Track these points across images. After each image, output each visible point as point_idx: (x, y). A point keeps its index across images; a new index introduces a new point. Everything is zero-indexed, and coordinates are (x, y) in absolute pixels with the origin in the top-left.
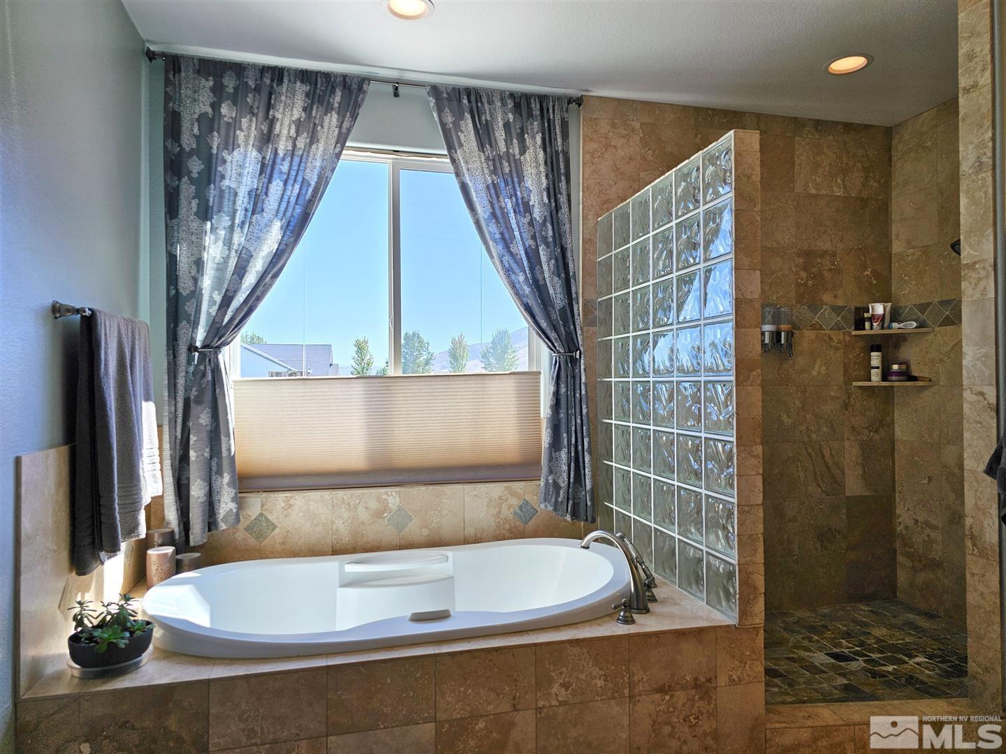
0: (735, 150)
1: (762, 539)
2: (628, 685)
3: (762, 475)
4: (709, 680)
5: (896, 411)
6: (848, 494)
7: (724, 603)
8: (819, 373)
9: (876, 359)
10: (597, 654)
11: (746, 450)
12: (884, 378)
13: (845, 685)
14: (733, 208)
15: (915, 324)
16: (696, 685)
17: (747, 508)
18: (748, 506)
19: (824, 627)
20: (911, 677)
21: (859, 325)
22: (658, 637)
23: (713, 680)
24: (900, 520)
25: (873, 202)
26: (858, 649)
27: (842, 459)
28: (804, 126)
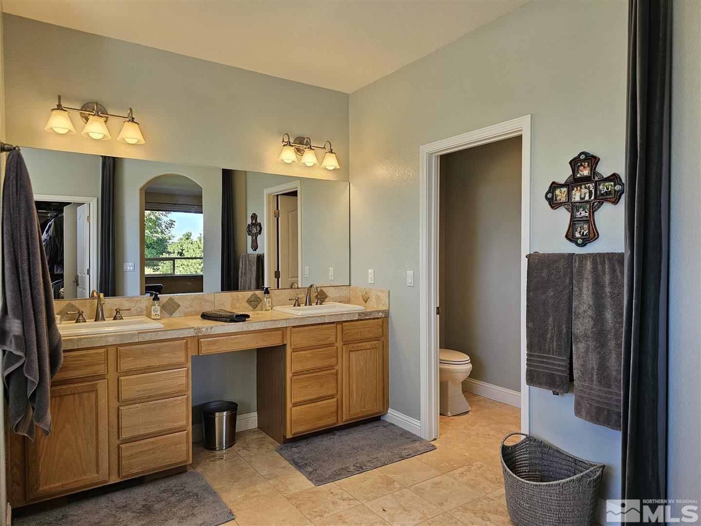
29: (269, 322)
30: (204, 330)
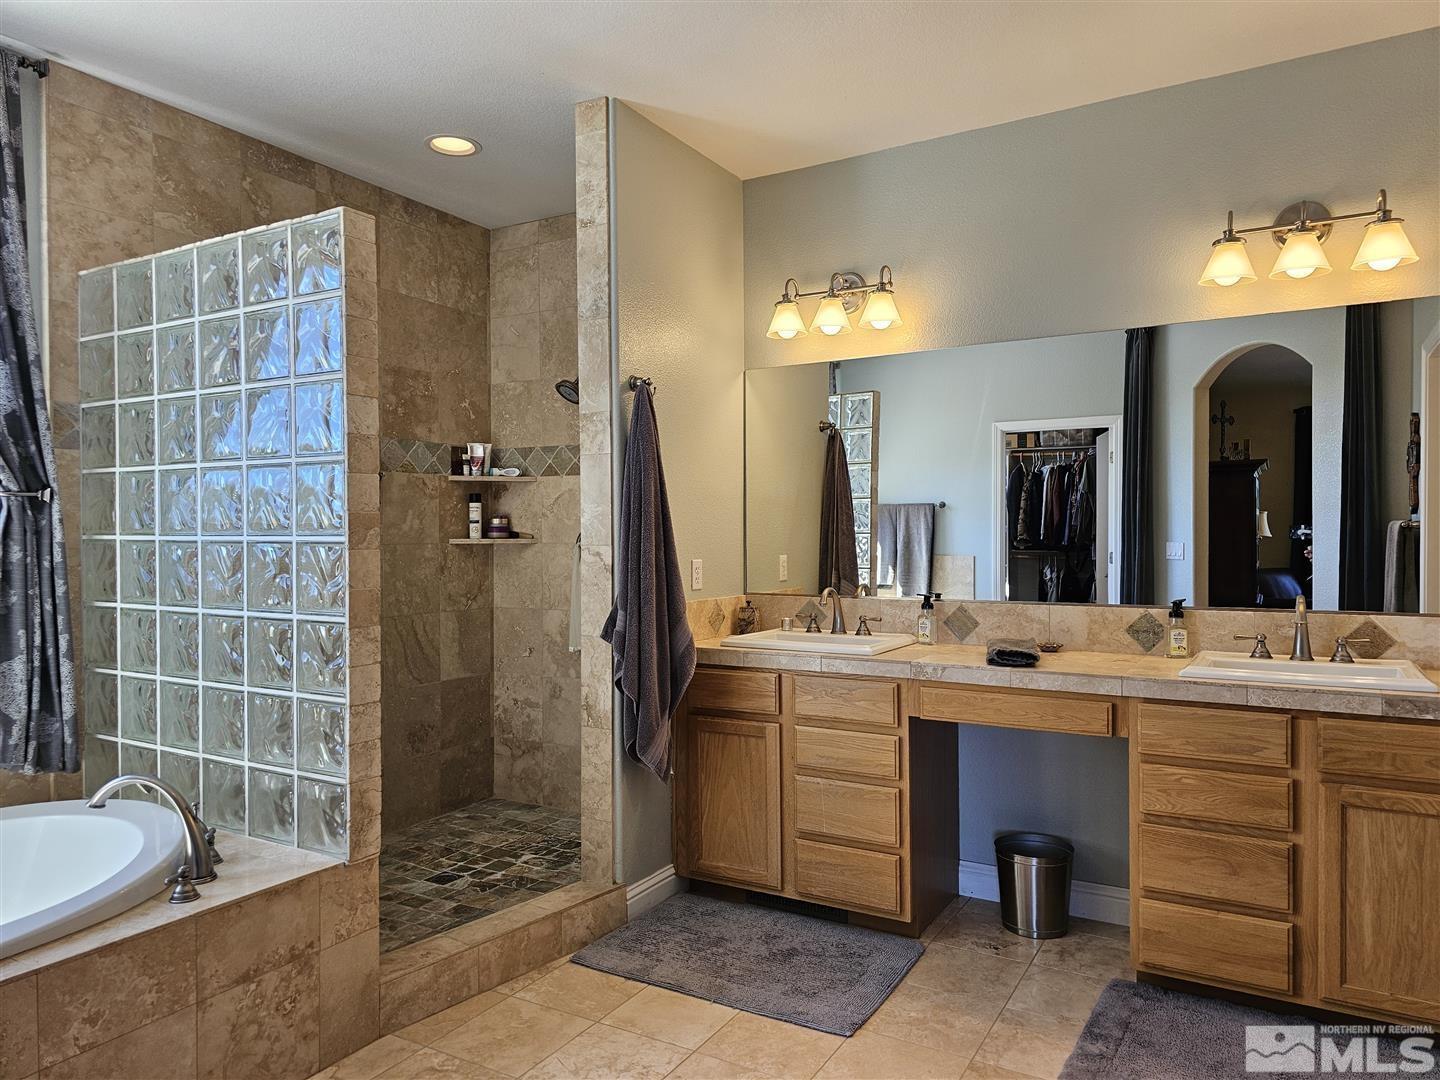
0: (346, 236)
1: (379, 745)
2: (194, 987)
3: (380, 662)
4: (311, 945)
5: (495, 573)
6: (444, 678)
7: (326, 838)
8: (411, 527)
9: (475, 511)
10: (145, 958)
11: (360, 632)
12: (485, 535)
13: (454, 908)
14: (344, 313)
15: (518, 472)
16: (294, 957)
17: (361, 708)
18: (363, 705)
19: (418, 849)
20: (522, 878)
21: (457, 468)
22: (240, 906)
23: (316, 944)
24: (499, 701)
25: (471, 317)
26: (462, 863)
27: (437, 636)
28: (391, 202)
29: (1076, 679)
30: (930, 670)
